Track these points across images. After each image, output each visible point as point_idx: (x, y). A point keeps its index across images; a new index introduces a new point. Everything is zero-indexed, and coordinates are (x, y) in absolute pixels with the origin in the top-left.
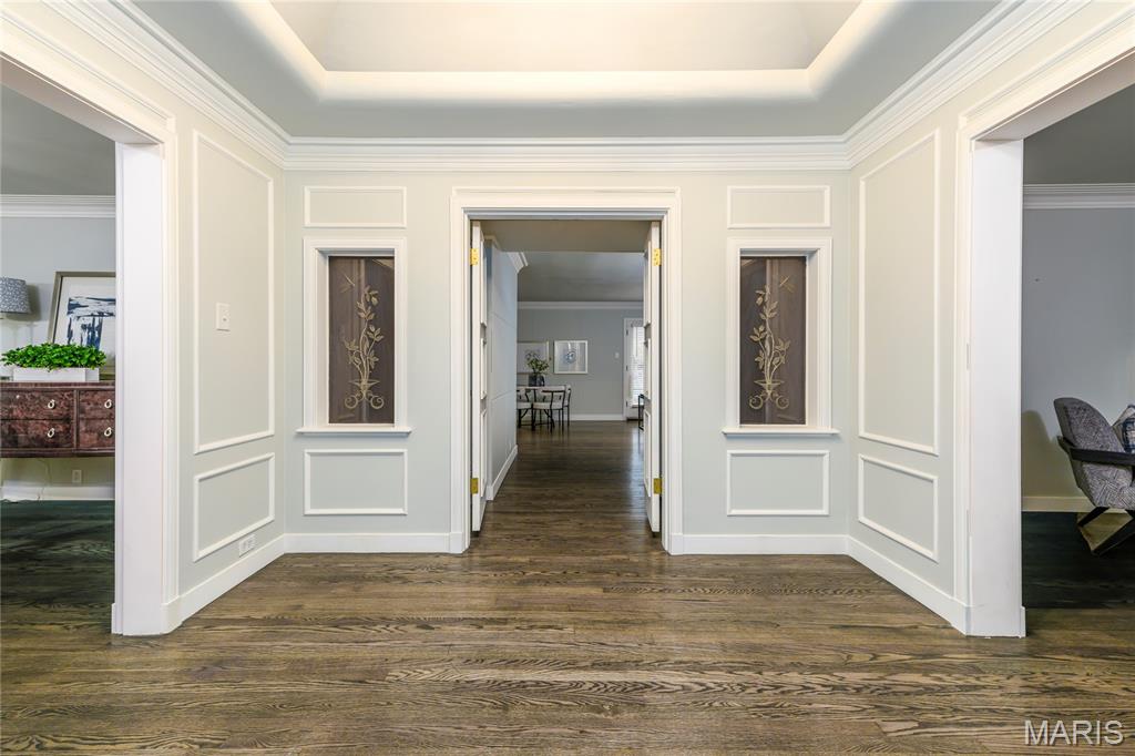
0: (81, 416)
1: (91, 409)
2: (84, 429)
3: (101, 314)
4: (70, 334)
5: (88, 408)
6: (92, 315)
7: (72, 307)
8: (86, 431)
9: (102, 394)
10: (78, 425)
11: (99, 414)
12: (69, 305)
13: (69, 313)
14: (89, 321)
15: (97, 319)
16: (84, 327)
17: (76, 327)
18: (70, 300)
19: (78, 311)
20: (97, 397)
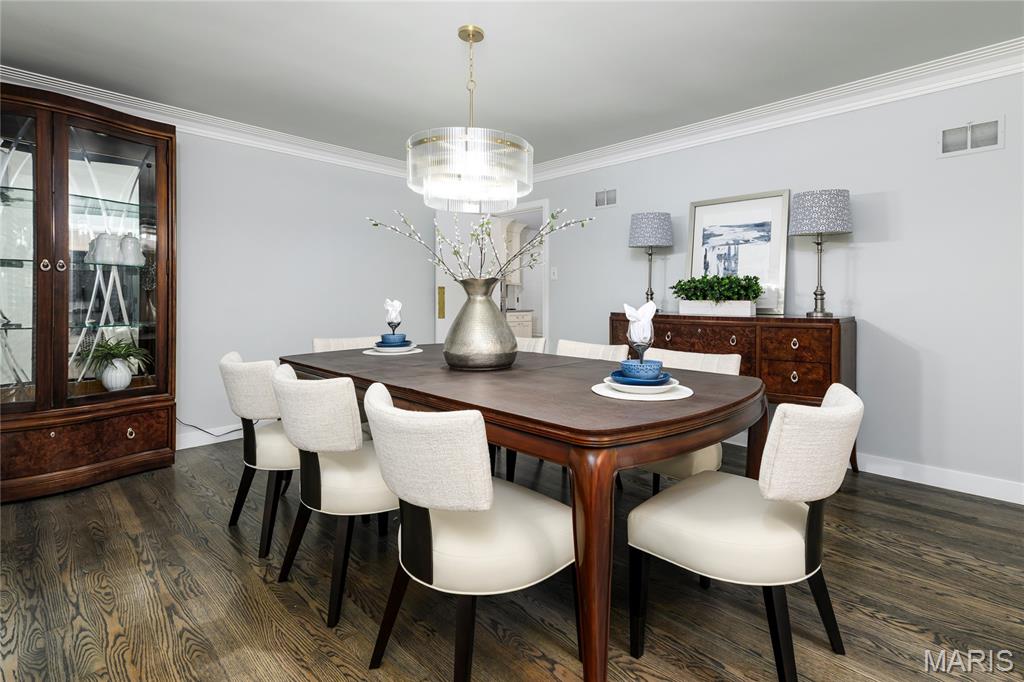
0: (765, 355)
1: (775, 349)
2: (766, 370)
3: (737, 243)
4: (706, 266)
5: (771, 347)
6: (727, 244)
7: (706, 237)
8: (769, 374)
9: (788, 331)
10: (760, 366)
11: (782, 354)
12: (704, 235)
13: (703, 244)
14: (724, 250)
15: (732, 247)
16: (719, 257)
17: (712, 258)
18: (704, 230)
19: (712, 241)
20: (781, 334)
